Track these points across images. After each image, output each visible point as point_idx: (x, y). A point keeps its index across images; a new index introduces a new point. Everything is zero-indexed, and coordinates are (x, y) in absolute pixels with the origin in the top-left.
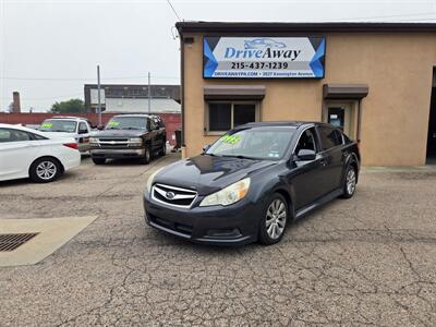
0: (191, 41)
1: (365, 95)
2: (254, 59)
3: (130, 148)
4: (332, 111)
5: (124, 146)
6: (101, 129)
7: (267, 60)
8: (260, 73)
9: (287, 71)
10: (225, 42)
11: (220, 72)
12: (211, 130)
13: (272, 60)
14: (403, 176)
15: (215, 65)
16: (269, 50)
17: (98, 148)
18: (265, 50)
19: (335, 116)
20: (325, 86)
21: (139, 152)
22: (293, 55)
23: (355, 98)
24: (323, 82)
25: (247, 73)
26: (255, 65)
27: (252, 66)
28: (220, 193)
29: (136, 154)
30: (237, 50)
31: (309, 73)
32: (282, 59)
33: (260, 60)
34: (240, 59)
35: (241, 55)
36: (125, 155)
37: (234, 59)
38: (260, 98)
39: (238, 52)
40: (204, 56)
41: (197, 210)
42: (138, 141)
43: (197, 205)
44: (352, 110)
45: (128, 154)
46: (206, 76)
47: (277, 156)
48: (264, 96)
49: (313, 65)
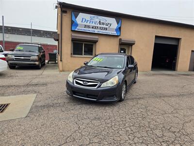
0: (65, 12)
1: (134, 44)
2: (94, 25)
3: (32, 61)
4: (122, 49)
5: (29, 60)
6: (13, 50)
7: (99, 25)
8: (96, 31)
9: (107, 31)
10: (81, 15)
11: (78, 29)
12: (74, 54)
13: (101, 26)
14: (146, 75)
15: (77, 25)
16: (100, 22)
17: (13, 60)
18: (98, 21)
19: (123, 52)
20: (120, 39)
21: (37, 63)
22: (109, 25)
23: (130, 45)
24: (120, 37)
25: (91, 30)
26: (94, 27)
27: (93, 28)
28: (108, 82)
29: (35, 64)
30: (87, 20)
31: (115, 33)
32: (105, 26)
33: (96, 25)
34: (88, 24)
35: (89, 22)
36: (29, 64)
37: (85, 23)
38: (95, 42)
39: (87, 21)
40: (72, 20)
41: (99, 89)
42: (36, 58)
43: (99, 87)
44: (129, 49)
45: (31, 64)
46: (73, 29)
47: (121, 67)
48: (97, 41)
49: (116, 30)
